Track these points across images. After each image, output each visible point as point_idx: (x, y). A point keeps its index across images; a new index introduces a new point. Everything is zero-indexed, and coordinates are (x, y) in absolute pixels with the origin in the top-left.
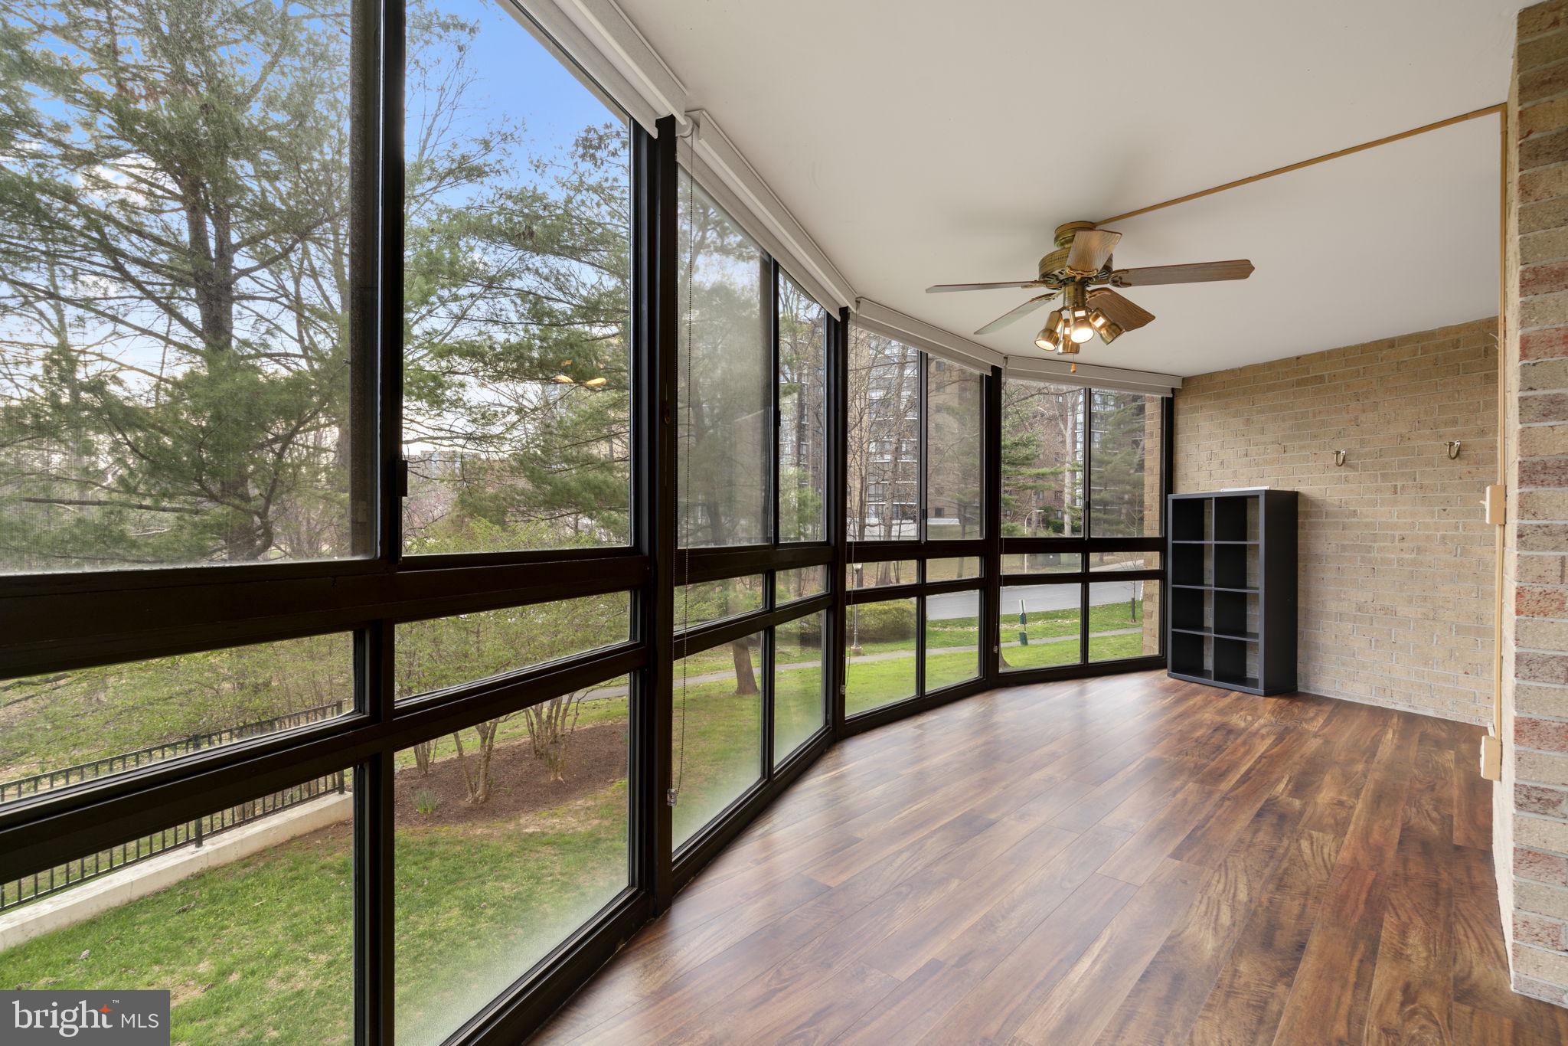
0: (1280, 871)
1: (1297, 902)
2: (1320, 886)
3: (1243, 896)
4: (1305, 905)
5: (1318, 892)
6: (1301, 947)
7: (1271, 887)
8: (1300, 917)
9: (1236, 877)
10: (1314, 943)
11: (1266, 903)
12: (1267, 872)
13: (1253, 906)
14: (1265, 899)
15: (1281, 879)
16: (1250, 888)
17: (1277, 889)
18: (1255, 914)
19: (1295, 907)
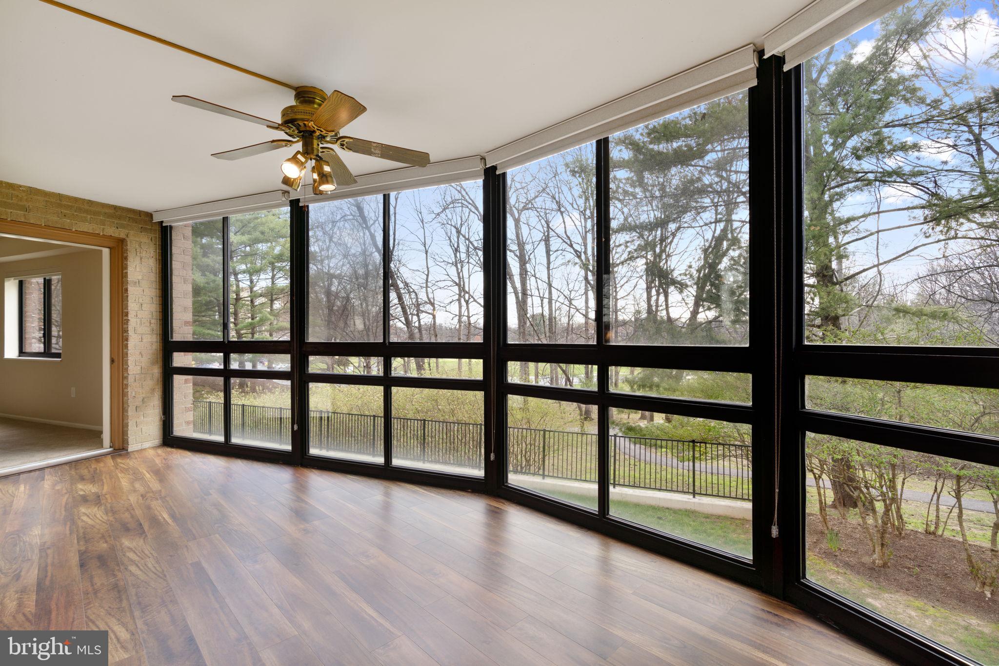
0: (124, 597)
1: (98, 584)
2: (89, 603)
3: (133, 568)
4: (92, 585)
5: (88, 598)
6: (82, 565)
7: (121, 583)
8: (91, 578)
9: (148, 576)
10: (76, 571)
11: (116, 573)
12: (132, 591)
13: (122, 567)
14: (119, 575)
15: (119, 592)
16: (132, 574)
17: (117, 584)
18: (118, 565)
19: (98, 581)
